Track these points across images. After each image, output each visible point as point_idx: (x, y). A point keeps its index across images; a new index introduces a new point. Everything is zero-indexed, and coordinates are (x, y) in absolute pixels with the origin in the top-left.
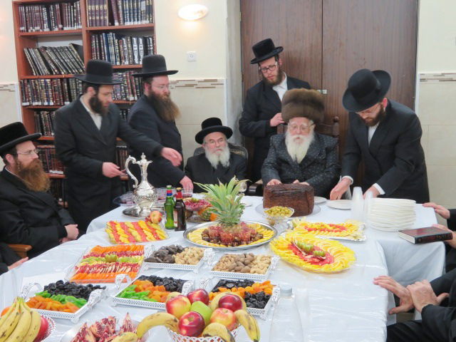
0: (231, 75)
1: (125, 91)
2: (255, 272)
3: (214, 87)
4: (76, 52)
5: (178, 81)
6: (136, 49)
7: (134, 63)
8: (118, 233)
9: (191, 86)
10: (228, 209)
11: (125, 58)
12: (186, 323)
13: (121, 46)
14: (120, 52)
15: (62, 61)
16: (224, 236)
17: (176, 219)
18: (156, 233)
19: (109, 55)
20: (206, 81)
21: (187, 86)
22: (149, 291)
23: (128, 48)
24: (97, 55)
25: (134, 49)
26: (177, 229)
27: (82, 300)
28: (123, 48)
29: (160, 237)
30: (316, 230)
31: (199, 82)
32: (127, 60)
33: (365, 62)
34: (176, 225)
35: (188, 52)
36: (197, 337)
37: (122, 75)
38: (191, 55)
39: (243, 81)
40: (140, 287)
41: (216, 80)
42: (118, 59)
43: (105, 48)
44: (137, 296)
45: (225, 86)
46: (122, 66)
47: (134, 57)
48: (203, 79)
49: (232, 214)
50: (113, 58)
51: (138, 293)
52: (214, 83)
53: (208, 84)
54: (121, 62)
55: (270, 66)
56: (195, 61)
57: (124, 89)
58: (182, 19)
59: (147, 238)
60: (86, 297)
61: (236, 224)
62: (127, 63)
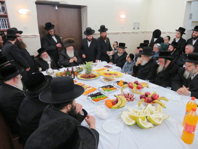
9: (27, 37)
20: (32, 35)
21: (25, 37)
31: (30, 36)
35: (24, 26)
38: (26, 27)
41: (36, 35)
48: (31, 35)
52: (35, 36)
53: (33, 37)
56: (26, 29)
58: (20, 14)
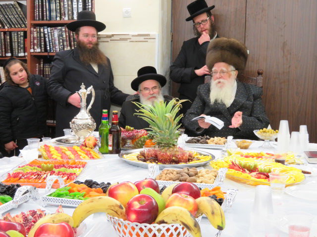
0: (163, 32)
1: (63, 44)
2: (202, 182)
3: (147, 41)
4: (20, 9)
5: (113, 35)
6: (76, 6)
7: (73, 18)
8: (52, 153)
9: (126, 39)
10: (166, 129)
11: (65, 14)
12: (137, 206)
13: (62, 4)
14: (60, 9)
15: (6, 16)
16: (162, 156)
17: (110, 143)
18: (90, 154)
19: (50, 11)
20: (139, 35)
22: (84, 193)
23: (68, 5)
24: (39, 11)
25: (74, 6)
26: (111, 152)
27: (7, 197)
28: (64, 5)
29: (94, 157)
30: (253, 157)
31: (133, 36)
32: (67, 16)
33: (285, 26)
34: (110, 148)
35: (124, 9)
36: (150, 224)
37: (61, 29)
38: (127, 12)
39: (172, 41)
40: (74, 189)
41: (148, 35)
42: (59, 15)
43: (47, 4)
44: (70, 196)
45: (157, 40)
46: (62, 22)
47: (73, 13)
48: (136, 33)
49: (170, 134)
50: (53, 14)
51: (72, 194)
52: (146, 37)
53: (142, 38)
54: (61, 18)
55: (202, 21)
56: (130, 17)
57: (63, 42)
59: (81, 157)
60: (12, 195)
61: (174, 145)
62: (66, 18)
